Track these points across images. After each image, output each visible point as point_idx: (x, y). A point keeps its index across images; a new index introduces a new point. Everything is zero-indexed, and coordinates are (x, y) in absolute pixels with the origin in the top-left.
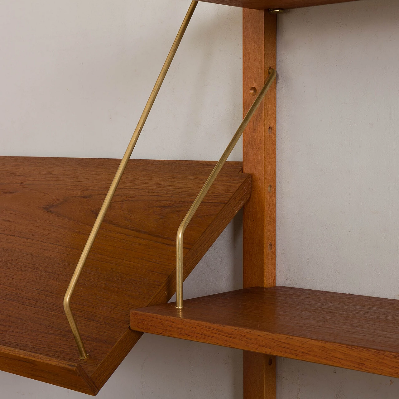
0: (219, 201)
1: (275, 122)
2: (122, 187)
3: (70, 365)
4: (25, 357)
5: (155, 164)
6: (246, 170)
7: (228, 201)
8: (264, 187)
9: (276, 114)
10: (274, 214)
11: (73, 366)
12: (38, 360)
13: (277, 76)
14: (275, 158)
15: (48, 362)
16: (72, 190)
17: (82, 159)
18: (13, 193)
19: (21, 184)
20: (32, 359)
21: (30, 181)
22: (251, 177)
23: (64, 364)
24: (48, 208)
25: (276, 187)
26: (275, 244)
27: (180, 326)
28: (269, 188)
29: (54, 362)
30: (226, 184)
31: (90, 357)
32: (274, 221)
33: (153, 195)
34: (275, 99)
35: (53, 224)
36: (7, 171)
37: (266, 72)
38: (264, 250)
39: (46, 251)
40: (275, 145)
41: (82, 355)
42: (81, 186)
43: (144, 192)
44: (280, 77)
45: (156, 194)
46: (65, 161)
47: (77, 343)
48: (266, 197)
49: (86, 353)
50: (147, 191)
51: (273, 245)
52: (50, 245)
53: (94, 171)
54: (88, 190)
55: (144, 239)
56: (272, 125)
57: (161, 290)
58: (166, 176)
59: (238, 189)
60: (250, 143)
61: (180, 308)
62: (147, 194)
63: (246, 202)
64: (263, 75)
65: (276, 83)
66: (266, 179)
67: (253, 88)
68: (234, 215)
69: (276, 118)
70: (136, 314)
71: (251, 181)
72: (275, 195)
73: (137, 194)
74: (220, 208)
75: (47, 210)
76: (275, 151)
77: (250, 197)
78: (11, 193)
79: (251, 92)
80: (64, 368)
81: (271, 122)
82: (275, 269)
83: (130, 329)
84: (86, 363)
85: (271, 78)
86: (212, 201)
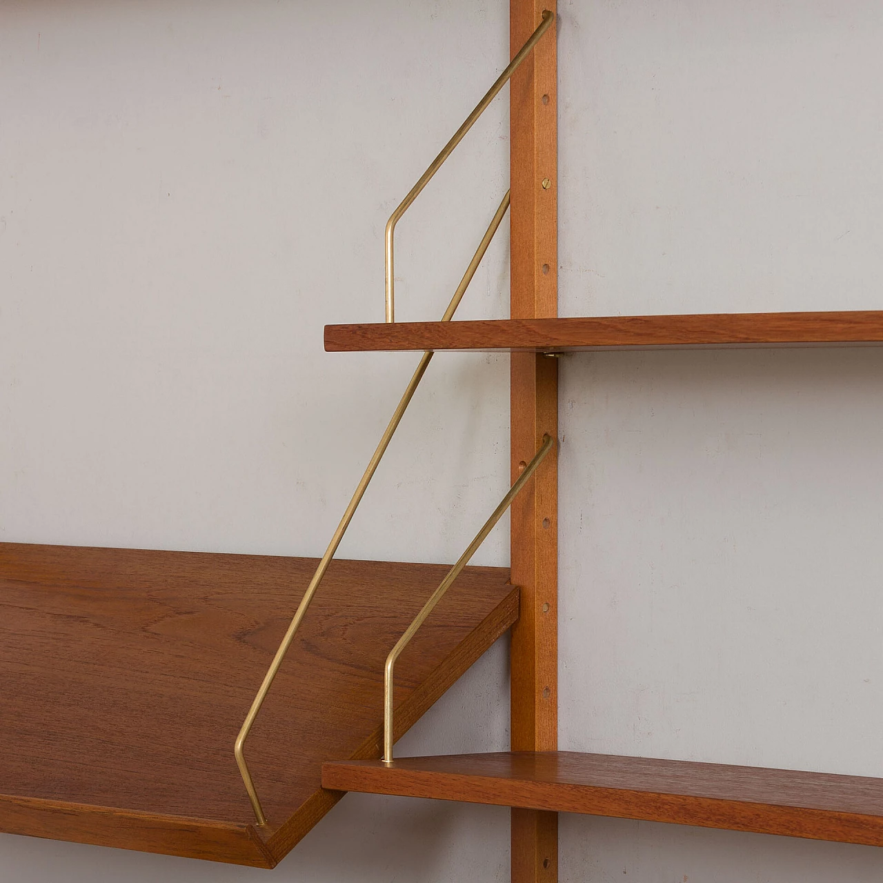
0: (468, 625)
1: (555, 511)
2: (349, 604)
3: (240, 826)
4: (186, 823)
5: (403, 570)
6: (515, 581)
7: (479, 625)
8: (539, 609)
9: (556, 501)
11: (243, 827)
13: (557, 444)
14: (556, 564)
15: (214, 826)
18: (192, 613)
19: (205, 599)
20: (194, 824)
21: (219, 593)
22: (519, 590)
23: (232, 826)
24: (240, 637)
25: (557, 605)
26: (556, 690)
28: (545, 606)
29: (220, 825)
30: (484, 600)
31: (268, 823)
32: (554, 655)
33: (389, 615)
34: (556, 479)
35: (245, 660)
36: (185, 577)
37: (538, 440)
38: (536, 697)
39: (231, 698)
40: (556, 544)
41: (258, 821)
43: (378, 611)
44: (562, 444)
45: (392, 615)
48: (539, 620)
49: (265, 819)
50: (382, 610)
51: (552, 690)
55: (362, 677)
56: (549, 516)
57: (369, 741)
58: (412, 587)
59: (497, 607)
60: (519, 542)
61: (389, 761)
62: (381, 614)
63: (511, 626)
64: (534, 445)
65: (556, 455)
66: (539, 594)
67: (523, 463)
68: (489, 645)
69: (557, 505)
70: (328, 767)
71: (519, 596)
72: (556, 618)
73: (369, 614)
74: (466, 634)
75: (240, 638)
76: (555, 554)
77: (518, 620)
78: (189, 613)
79: (521, 468)
80: (233, 832)
81: (548, 511)
82: (555, 727)
83: (322, 788)
84: (262, 829)
85: (542, 450)
86: (461, 625)
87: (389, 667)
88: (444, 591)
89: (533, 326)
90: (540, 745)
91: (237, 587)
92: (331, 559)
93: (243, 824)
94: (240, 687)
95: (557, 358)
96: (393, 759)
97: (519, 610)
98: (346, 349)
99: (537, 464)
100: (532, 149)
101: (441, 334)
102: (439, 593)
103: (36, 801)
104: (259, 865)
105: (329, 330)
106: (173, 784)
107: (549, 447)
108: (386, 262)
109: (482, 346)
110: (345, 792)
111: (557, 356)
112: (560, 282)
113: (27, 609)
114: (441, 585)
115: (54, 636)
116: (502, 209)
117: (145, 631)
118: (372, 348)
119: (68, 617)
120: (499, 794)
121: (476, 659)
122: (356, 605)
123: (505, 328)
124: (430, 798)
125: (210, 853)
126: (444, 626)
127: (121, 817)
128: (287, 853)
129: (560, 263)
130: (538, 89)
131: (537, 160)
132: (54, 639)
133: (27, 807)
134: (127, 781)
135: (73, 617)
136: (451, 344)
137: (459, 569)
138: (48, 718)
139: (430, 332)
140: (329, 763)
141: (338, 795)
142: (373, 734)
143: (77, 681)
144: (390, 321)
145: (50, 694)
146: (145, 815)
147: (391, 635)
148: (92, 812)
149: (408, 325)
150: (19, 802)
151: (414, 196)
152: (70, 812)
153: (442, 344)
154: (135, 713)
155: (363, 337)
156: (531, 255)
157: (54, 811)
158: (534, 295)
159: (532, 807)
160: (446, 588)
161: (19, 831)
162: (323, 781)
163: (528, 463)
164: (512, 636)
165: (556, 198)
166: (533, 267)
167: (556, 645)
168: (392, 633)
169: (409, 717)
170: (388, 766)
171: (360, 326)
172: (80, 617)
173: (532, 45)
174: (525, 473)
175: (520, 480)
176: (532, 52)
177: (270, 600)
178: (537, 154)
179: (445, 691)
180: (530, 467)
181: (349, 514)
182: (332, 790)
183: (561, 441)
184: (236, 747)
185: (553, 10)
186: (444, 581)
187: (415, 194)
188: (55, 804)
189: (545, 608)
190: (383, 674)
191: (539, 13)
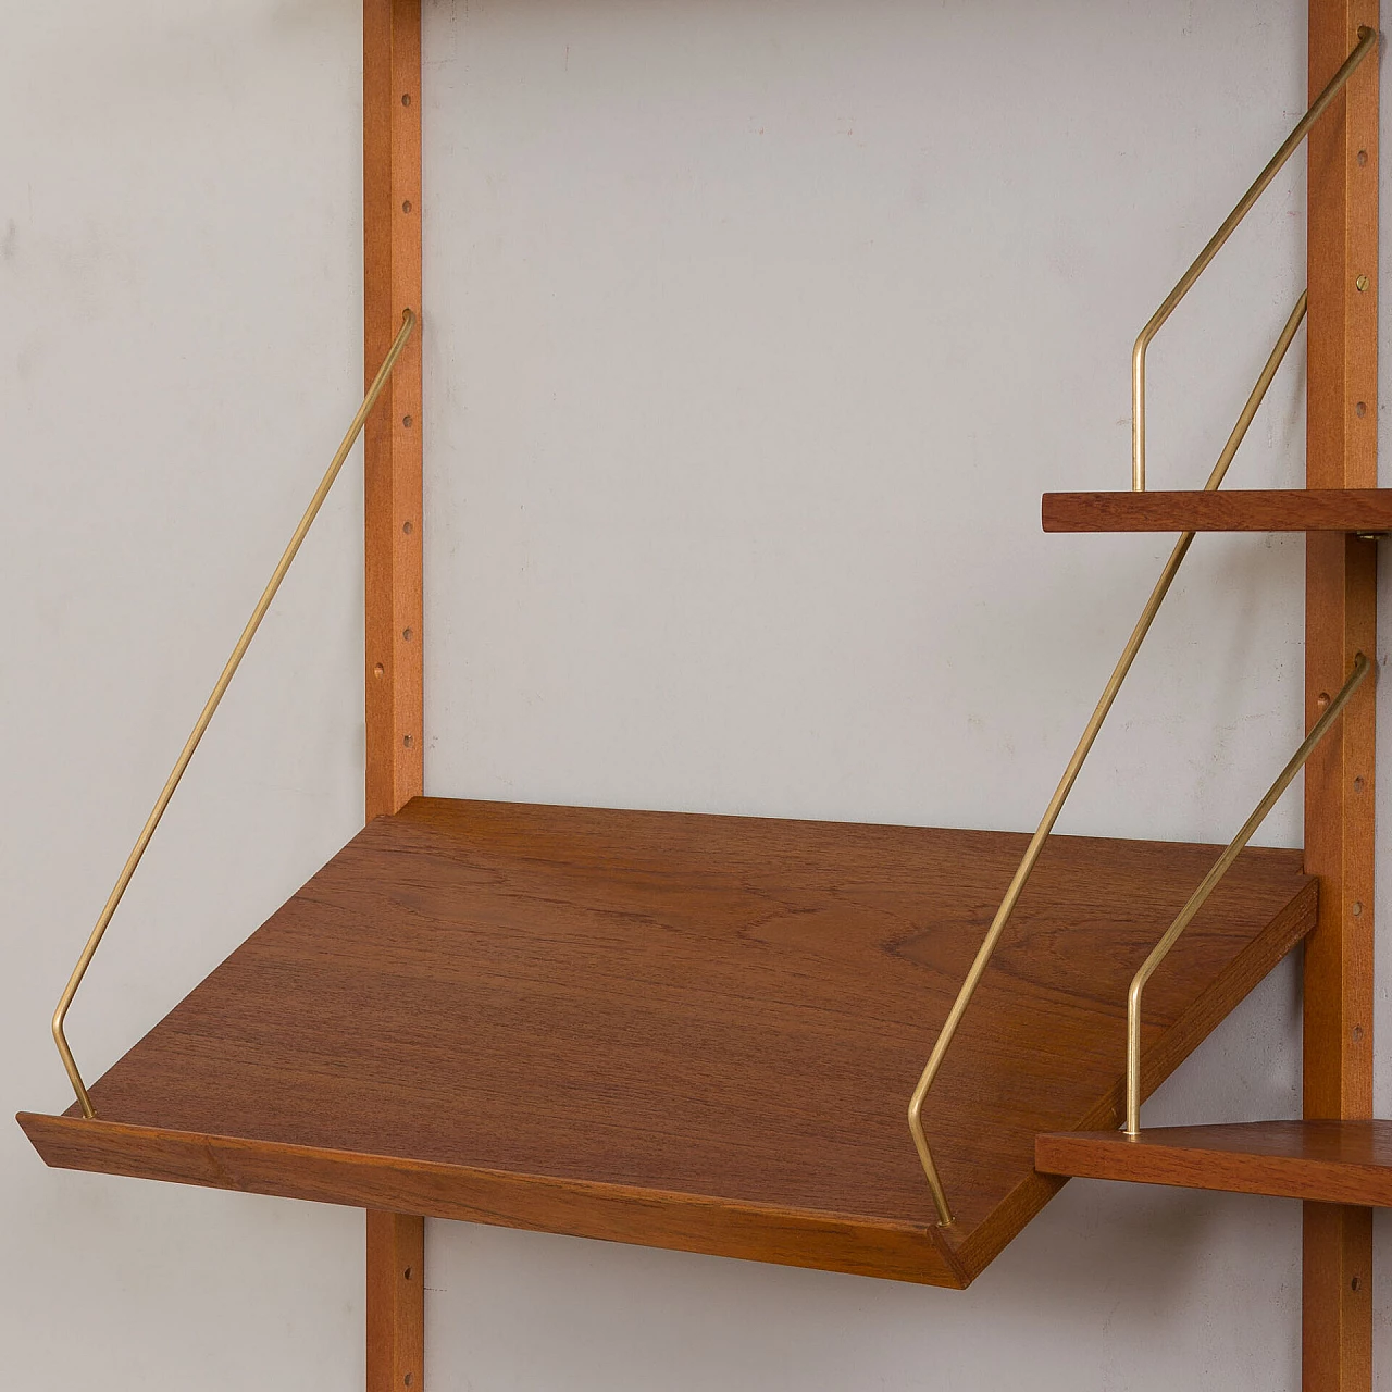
0: (1243, 933)
1: (1372, 766)
2: (1059, 901)
3: (917, 1226)
4: (834, 1221)
6: (1310, 869)
7: (1260, 934)
8: (1348, 909)
9: (1373, 751)
10: (1369, 963)
11: (922, 1227)
12: (859, 1224)
13: (1375, 668)
14: (1371, 844)
15: (877, 1226)
16: (951, 906)
17: (979, 832)
18: (811, 911)
19: (833, 890)
20: (847, 1223)
21: (852, 883)
22: (1318, 882)
23: (906, 1226)
24: (892, 947)
25: (1373, 905)
26: (1371, 1029)
27: (1120, 1157)
28: (1356, 906)
29: (888, 1224)
30: (1266, 897)
31: (955, 1223)
32: (1368, 979)
33: (1120, 918)
34: (1373, 719)
35: (902, 982)
36: (798, 857)
37: (1348, 663)
38: (1343, 1040)
39: (885, 1038)
40: (1373, 815)
41: (942, 1220)
42: (970, 897)
43: (1102, 912)
44: (1382, 669)
45: (1125, 917)
46: (939, 837)
47: (935, 1199)
48: (1347, 927)
49: (951, 1216)
50: (1108, 910)
51: (1365, 1029)
52: (893, 1025)
53: (1001, 863)
54: (984, 905)
56: (1363, 774)
57: (1102, 1104)
58: (1152, 877)
59: (1285, 909)
60: (1318, 812)
61: (1134, 1133)
62: (1108, 916)
63: (1305, 938)
64: (1341, 669)
65: (1374, 685)
66: (1347, 890)
67: (1325, 696)
68: (1274, 963)
69: (1374, 758)
70: (1046, 1141)
71: (1318, 892)
72: (1372, 924)
73: (1088, 916)
74: (1242, 948)
75: (891, 950)
76: (1371, 830)
77: (1317, 925)
78: (808, 911)
79: (1321, 702)
80: (906, 1234)
81: (1361, 766)
82: (1370, 1084)
83: (1035, 1172)
84: (948, 1231)
85: (1355, 677)
86: (1231, 933)
87: (1134, 996)
88: (1214, 884)
89: (1367, 500)
90: (1348, 1111)
91: (880, 874)
92: (1048, 836)
93: (921, 1224)
94: (898, 1022)
95: (1377, 542)
96: (1140, 1130)
97: (1318, 912)
98: (1076, 529)
99: (1347, 698)
100: (1342, 232)
101: (1223, 509)
102: (1206, 887)
103: (599, 1187)
104: (945, 1284)
105: (1050, 501)
106: (804, 1163)
107: (1364, 673)
108: (1134, 399)
109: (1289, 527)
110: (1068, 1178)
111: (1378, 538)
112: (1380, 428)
113: (554, 901)
114: (1209, 876)
115: (603, 943)
116: (1295, 319)
117: (743, 937)
118: (1116, 527)
119: (622, 915)
120: (1310, 1183)
121: (1256, 983)
122: (1066, 902)
123: (1324, 502)
124: (1204, 1188)
125: (868, 1264)
126: (1206, 935)
127: (733, 1211)
128: (985, 1267)
129: (1382, 400)
130: (1352, 142)
131: (1350, 248)
132: (601, 947)
133: (584, 1195)
134: (734, 1158)
135: (629, 915)
136: (1239, 524)
137: (1237, 852)
138: (603, 1064)
139: (1207, 506)
140: (1045, 1135)
141: (1058, 1181)
142: (1109, 1092)
143: (644, 1010)
144: (1139, 488)
145: (603, 1029)
146: (771, 1209)
147: (1124, 947)
148: (689, 1204)
149: (1173, 494)
150: (573, 1187)
151: (1175, 302)
152: (655, 1204)
153: (1226, 524)
154: (737, 1058)
155: (1103, 511)
156: (1339, 388)
157: (628, 1202)
158: (1343, 448)
159: (1360, 1203)
160: (1217, 880)
161: (572, 1230)
162: (1037, 1160)
163: (1333, 695)
164: (1305, 950)
165: (1376, 305)
166: (1342, 406)
167: (1372, 963)
168: (1127, 944)
169: (1160, 1068)
170: (1133, 1139)
171: (1098, 496)
172: (641, 915)
173: (1343, 79)
174: (1330, 711)
175: (1323, 720)
176: (1344, 90)
177: (934, 893)
178: (1350, 239)
179: (1210, 1030)
180: (1337, 701)
181: (1072, 771)
182: (1049, 1174)
183: (1380, 663)
184: (910, 1111)
185: (1374, 26)
186: (1213, 870)
187: (1177, 299)
188: (630, 1191)
189: (1356, 909)
190: (1126, 1007)
191: (1354, 30)
